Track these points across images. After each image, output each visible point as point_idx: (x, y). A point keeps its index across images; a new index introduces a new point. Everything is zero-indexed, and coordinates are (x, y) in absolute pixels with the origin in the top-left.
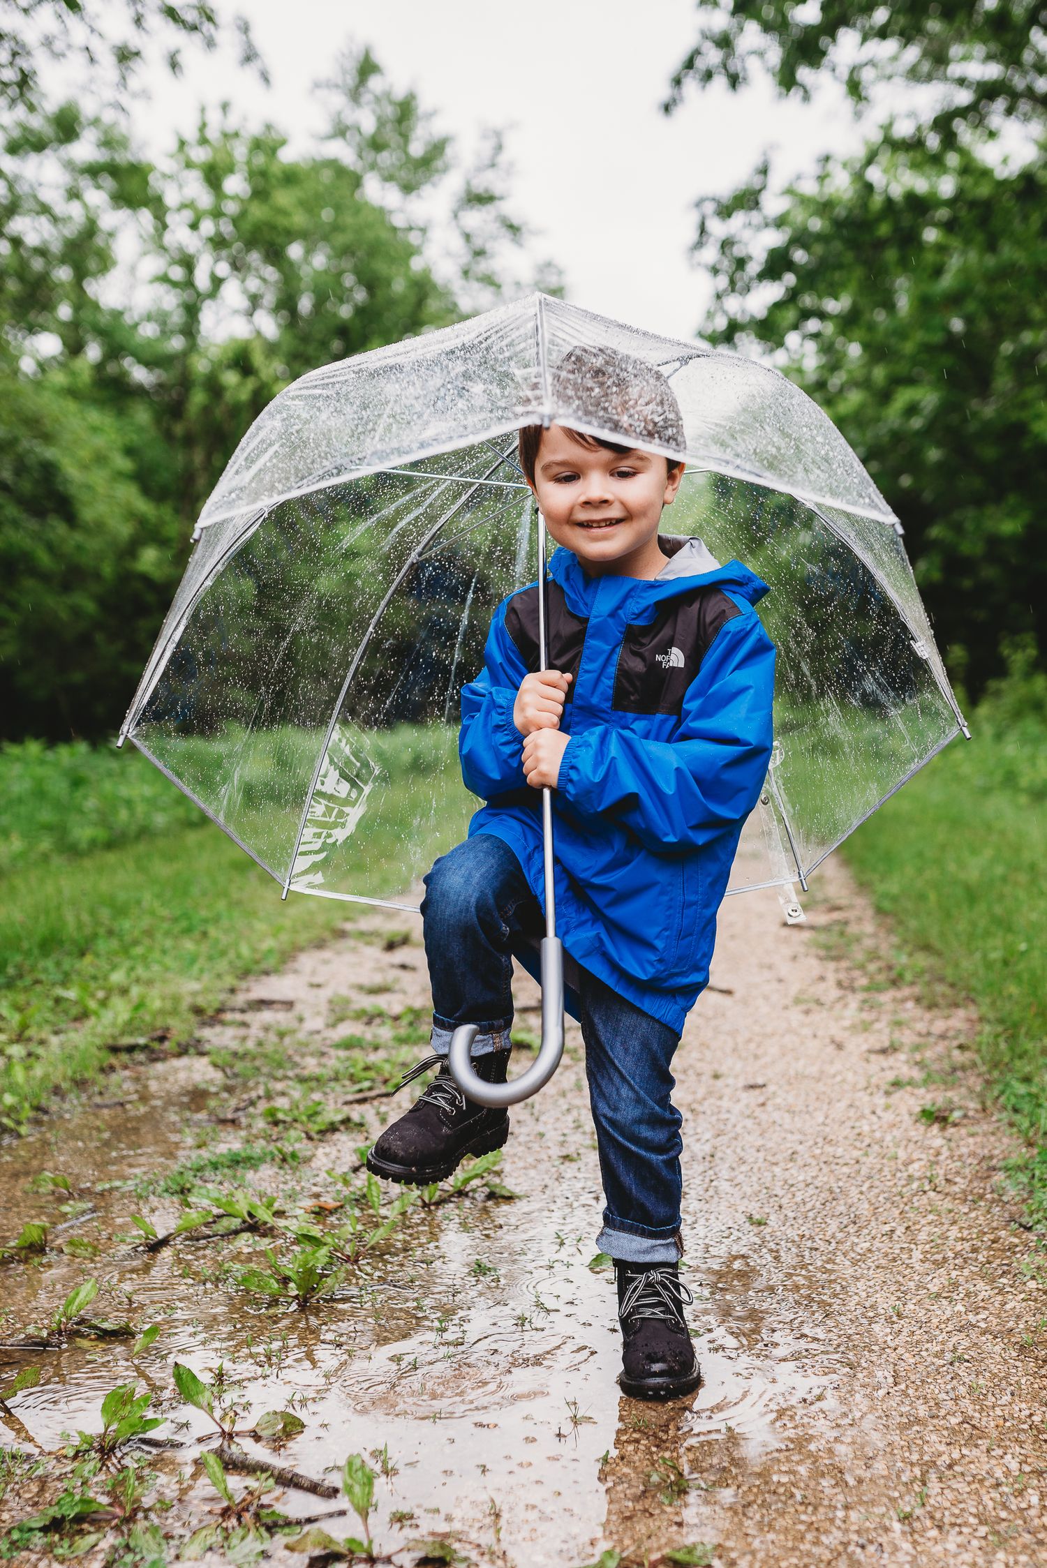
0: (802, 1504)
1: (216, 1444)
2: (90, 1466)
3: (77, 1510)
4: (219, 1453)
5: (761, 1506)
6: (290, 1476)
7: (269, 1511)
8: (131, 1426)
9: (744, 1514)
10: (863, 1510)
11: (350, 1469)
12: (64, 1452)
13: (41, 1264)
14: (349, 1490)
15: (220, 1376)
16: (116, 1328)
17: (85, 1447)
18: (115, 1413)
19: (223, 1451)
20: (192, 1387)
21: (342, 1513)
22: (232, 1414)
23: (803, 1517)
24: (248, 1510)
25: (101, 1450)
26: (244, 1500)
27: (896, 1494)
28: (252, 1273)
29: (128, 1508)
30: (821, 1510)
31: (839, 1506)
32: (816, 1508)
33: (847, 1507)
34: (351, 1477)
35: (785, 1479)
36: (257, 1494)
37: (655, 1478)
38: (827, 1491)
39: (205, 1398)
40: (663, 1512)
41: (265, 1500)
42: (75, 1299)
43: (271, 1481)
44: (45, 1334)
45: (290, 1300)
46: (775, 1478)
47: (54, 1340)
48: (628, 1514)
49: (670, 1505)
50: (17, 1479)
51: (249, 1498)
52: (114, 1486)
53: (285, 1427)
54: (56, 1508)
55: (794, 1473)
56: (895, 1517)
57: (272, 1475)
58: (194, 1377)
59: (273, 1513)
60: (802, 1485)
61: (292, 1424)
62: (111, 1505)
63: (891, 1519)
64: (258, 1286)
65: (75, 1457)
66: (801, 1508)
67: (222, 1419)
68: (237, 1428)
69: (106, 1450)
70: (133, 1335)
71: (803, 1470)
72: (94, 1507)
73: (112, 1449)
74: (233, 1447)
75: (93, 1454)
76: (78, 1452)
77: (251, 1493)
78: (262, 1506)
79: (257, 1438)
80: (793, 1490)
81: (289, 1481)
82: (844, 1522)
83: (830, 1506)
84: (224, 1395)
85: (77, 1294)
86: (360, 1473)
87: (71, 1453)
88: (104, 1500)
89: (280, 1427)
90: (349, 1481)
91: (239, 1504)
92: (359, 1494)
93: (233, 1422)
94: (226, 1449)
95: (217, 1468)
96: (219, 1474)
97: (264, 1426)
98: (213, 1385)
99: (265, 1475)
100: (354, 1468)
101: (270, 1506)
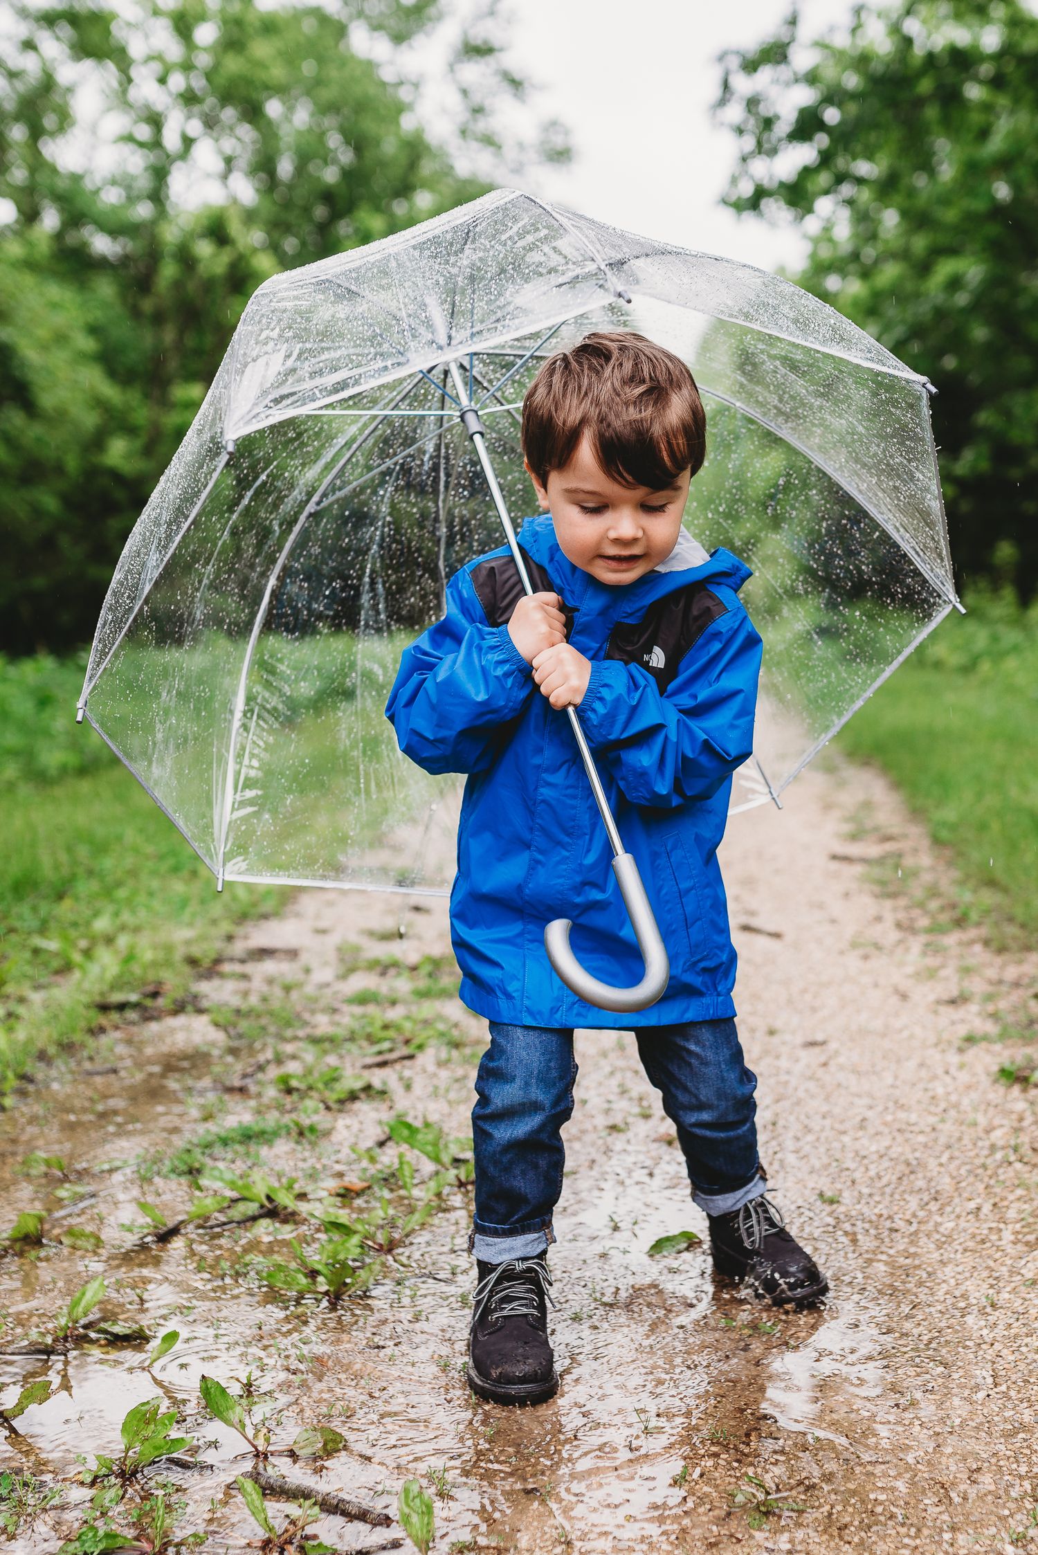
0: (903, 1525)
2: (112, 1493)
3: (101, 1546)
4: (255, 1476)
5: (859, 1528)
6: (335, 1502)
7: (315, 1543)
8: (156, 1448)
9: (841, 1538)
10: (971, 1532)
11: (407, 1497)
12: (80, 1477)
13: (39, 1259)
14: (406, 1520)
15: (248, 1387)
16: (128, 1332)
17: (104, 1471)
18: (137, 1433)
19: (259, 1474)
20: (221, 1402)
21: (396, 1545)
22: (265, 1430)
23: (906, 1541)
24: (292, 1543)
25: (122, 1474)
26: (286, 1531)
27: (1007, 1512)
28: (279, 1267)
29: (158, 1543)
30: (926, 1532)
31: (945, 1527)
32: (919, 1530)
33: (954, 1529)
34: (408, 1506)
35: (882, 1497)
36: (300, 1524)
37: (740, 1499)
38: (930, 1509)
39: (237, 1413)
40: (752, 1537)
41: (309, 1530)
42: (80, 1299)
43: (317, 1509)
44: (49, 1340)
45: (320, 1296)
46: (872, 1496)
47: (60, 1347)
48: (713, 1540)
49: (760, 1529)
50: (29, 1510)
51: (292, 1528)
52: (140, 1517)
53: (325, 1445)
54: (77, 1544)
55: (893, 1489)
56: (1007, 1540)
57: (315, 1504)
58: (223, 1390)
59: (320, 1545)
60: (902, 1503)
61: (334, 1441)
62: (137, 1539)
63: (1002, 1540)
64: (285, 1282)
65: (93, 1483)
66: (903, 1530)
67: (255, 1436)
68: (271, 1448)
69: (128, 1475)
70: (147, 1339)
71: (901, 1486)
72: (120, 1542)
73: (134, 1473)
74: (269, 1468)
75: (113, 1480)
76: (96, 1477)
77: (293, 1523)
78: (307, 1538)
79: (292, 1455)
80: (894, 1510)
81: (332, 1507)
82: (952, 1545)
83: (934, 1527)
84: (254, 1408)
85: (83, 1294)
86: (417, 1501)
87: (88, 1479)
88: (130, 1533)
89: (320, 1445)
90: (406, 1510)
91: (280, 1536)
92: (418, 1525)
93: (267, 1440)
94: (262, 1471)
95: (255, 1496)
96: (257, 1503)
97: (302, 1444)
98: (241, 1396)
99: (308, 1503)
100: (411, 1496)
101: (315, 1537)
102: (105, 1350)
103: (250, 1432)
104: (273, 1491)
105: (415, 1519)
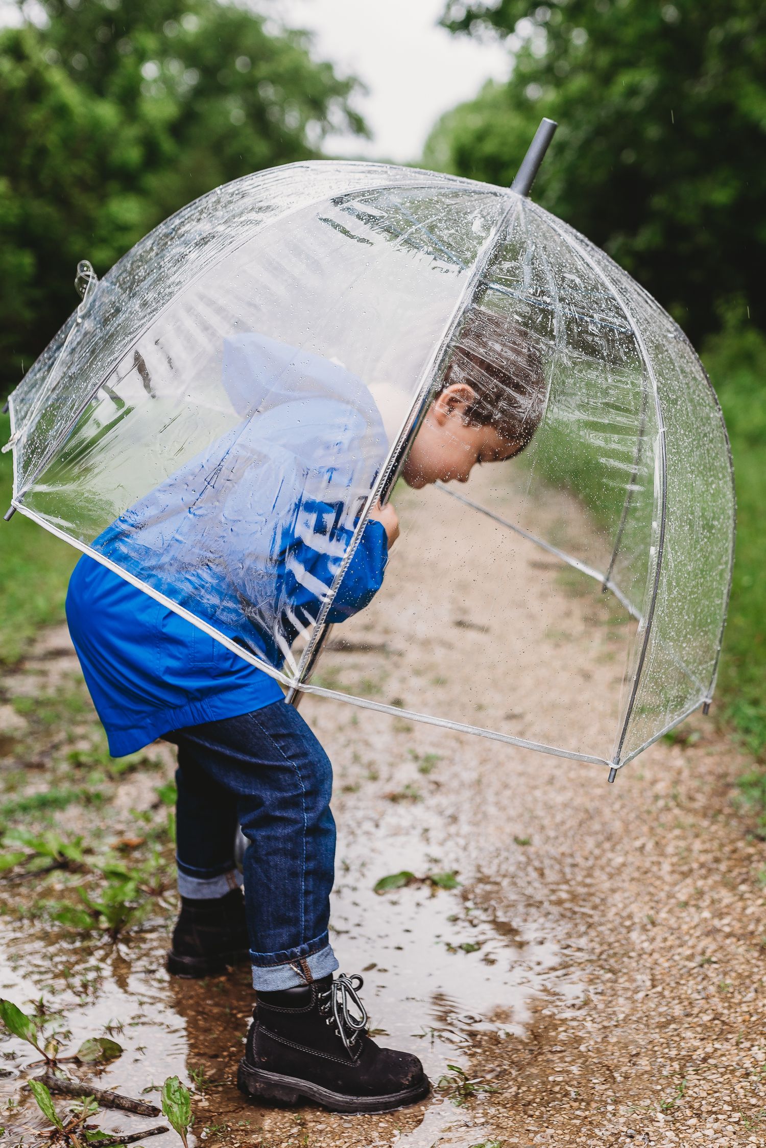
0: (575, 1100)
1: (41, 1072)
4: (45, 1080)
5: (541, 1104)
6: (111, 1098)
7: (94, 1132)
9: (525, 1113)
10: (630, 1104)
11: (168, 1091)
14: (169, 1110)
15: (41, 1008)
19: (48, 1077)
20: (17, 1019)
21: (162, 1130)
22: (54, 1042)
23: (578, 1113)
24: (74, 1132)
26: (71, 1122)
27: (659, 1087)
28: (65, 909)
30: (594, 1105)
31: (609, 1101)
32: (588, 1104)
33: (616, 1102)
34: (170, 1099)
35: (559, 1079)
36: (82, 1116)
37: (444, 1083)
38: (598, 1087)
39: (29, 1029)
41: (90, 1121)
43: (95, 1104)
45: (101, 933)
46: (551, 1079)
49: (460, 1107)
51: (75, 1120)
53: (104, 1052)
55: (568, 1072)
56: (659, 1109)
57: (95, 1100)
58: (18, 1011)
59: (99, 1133)
60: (575, 1083)
61: (111, 1049)
63: (655, 1109)
64: (72, 921)
66: (576, 1104)
67: (47, 1047)
68: (59, 1056)
71: (575, 1069)
74: (58, 1073)
77: (77, 1116)
78: (89, 1127)
79: (77, 1061)
80: (569, 1089)
81: (111, 1102)
82: (614, 1115)
83: (601, 1101)
84: (46, 1025)
86: (177, 1094)
89: (100, 1052)
90: (169, 1102)
91: (65, 1127)
92: (178, 1114)
93: (56, 1050)
94: (51, 1076)
95: (44, 1096)
96: (46, 1101)
97: (85, 1052)
98: (35, 1016)
99: (89, 1099)
100: (172, 1090)
101: (95, 1127)
103: (41, 1044)
104: (60, 1091)
105: (175, 1109)
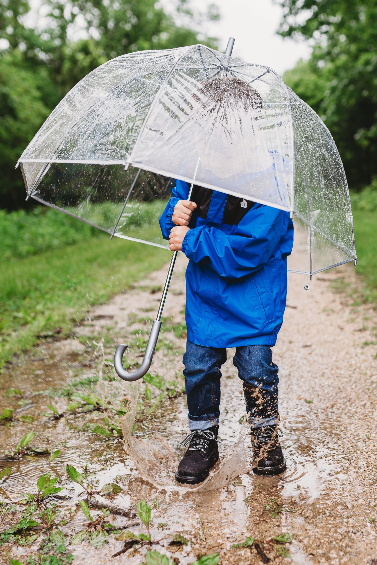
0: (329, 516)
1: (85, 497)
2: (33, 507)
3: (28, 525)
4: (87, 501)
6: (116, 510)
8: (50, 491)
10: (355, 518)
11: (141, 506)
12: (22, 502)
13: (11, 426)
14: (141, 515)
15: (86, 470)
16: (42, 451)
17: (31, 500)
18: (43, 486)
19: (88, 500)
20: (74, 474)
21: (138, 525)
22: (91, 485)
23: (330, 522)
24: (99, 524)
25: (37, 501)
26: (97, 520)
28: (98, 427)
29: (49, 524)
31: (345, 517)
32: (335, 518)
33: (348, 517)
34: (141, 509)
35: (322, 506)
36: (102, 517)
37: (268, 507)
39: (80, 479)
40: (272, 521)
41: (106, 520)
42: (25, 439)
43: (108, 512)
44: (13, 454)
45: (114, 438)
46: (318, 506)
47: (17, 457)
48: (257, 522)
49: (274, 518)
50: (3, 513)
51: (99, 519)
52: (43, 515)
53: (113, 490)
54: (19, 525)
55: (326, 504)
56: (368, 521)
57: (108, 510)
58: (75, 470)
59: (109, 525)
61: (117, 489)
62: (42, 523)
63: (366, 521)
64: (101, 433)
65: (27, 504)
66: (329, 518)
67: (88, 487)
68: (93, 491)
69: (39, 501)
70: (49, 454)
72: (35, 524)
73: (42, 501)
74: (92, 499)
75: (34, 503)
76: (28, 502)
77: (100, 517)
78: (105, 522)
81: (116, 512)
82: (347, 523)
85: (26, 437)
86: (145, 508)
87: (25, 502)
88: (39, 521)
89: (111, 490)
90: (141, 511)
91: (95, 522)
92: (145, 516)
93: (92, 488)
94: (89, 499)
95: (85, 507)
96: (86, 510)
97: (105, 489)
98: (83, 473)
99: (105, 510)
100: (143, 505)
101: (108, 522)
102: (33, 458)
103: (85, 485)
104: (95, 506)
105: (144, 514)
